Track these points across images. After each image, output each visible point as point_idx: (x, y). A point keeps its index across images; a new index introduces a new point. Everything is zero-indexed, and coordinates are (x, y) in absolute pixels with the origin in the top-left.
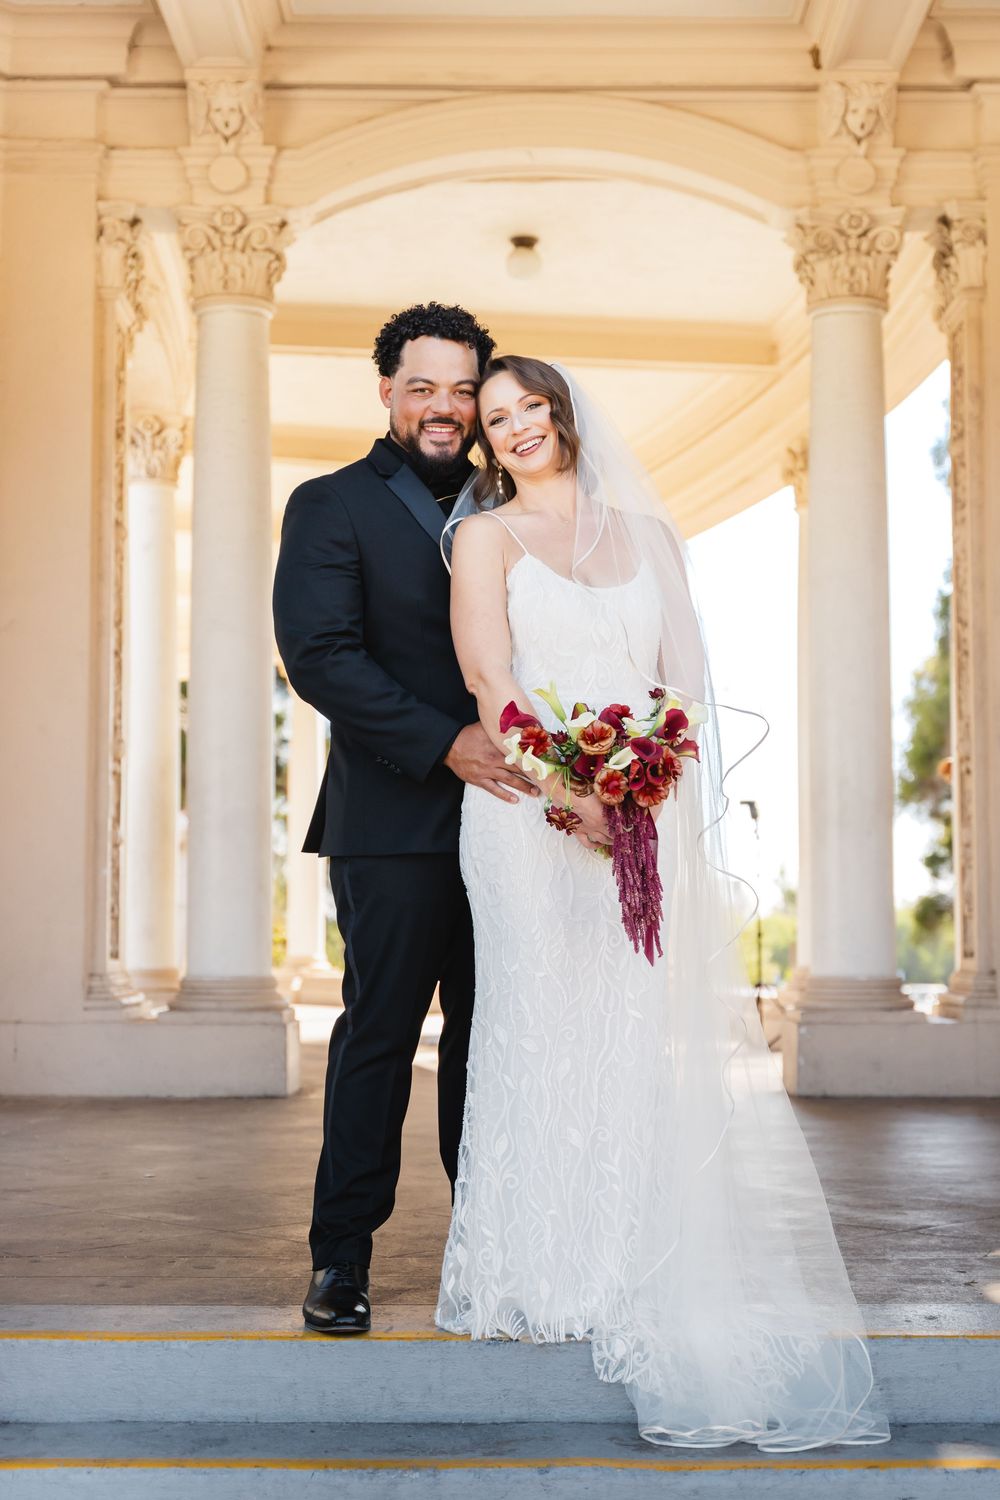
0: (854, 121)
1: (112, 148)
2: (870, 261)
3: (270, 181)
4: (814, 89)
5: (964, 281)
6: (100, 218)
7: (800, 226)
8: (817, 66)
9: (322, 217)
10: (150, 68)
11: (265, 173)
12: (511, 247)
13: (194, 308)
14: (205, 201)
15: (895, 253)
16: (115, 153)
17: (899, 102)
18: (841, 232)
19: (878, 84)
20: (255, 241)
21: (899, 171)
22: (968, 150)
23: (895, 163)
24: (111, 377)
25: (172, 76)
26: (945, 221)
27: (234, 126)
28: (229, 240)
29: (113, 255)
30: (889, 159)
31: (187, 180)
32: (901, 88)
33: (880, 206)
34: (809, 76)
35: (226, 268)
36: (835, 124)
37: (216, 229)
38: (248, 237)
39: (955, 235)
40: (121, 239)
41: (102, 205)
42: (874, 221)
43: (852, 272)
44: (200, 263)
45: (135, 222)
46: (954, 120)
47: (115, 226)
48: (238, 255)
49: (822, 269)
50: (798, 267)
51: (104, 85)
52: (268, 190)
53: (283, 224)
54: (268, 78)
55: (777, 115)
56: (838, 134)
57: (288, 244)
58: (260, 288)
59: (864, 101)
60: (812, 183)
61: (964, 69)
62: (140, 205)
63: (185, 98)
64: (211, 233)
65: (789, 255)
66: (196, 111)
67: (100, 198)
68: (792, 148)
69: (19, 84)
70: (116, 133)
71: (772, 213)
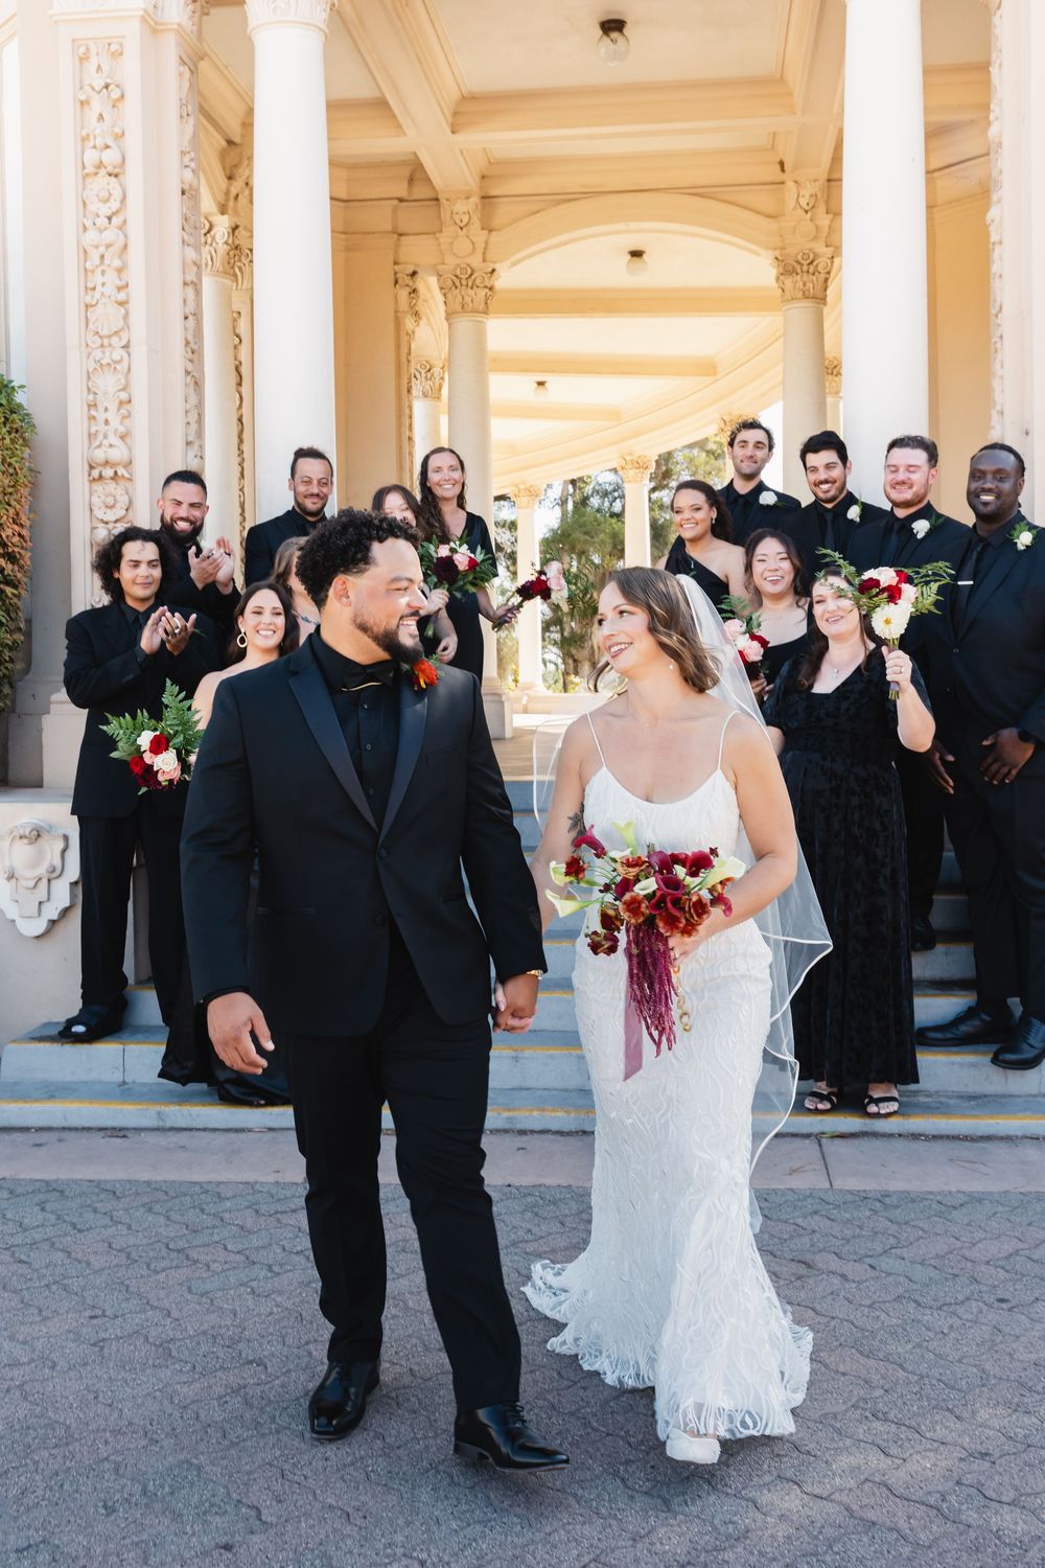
0: (803, 202)
1: (401, 235)
2: (815, 278)
3: (485, 249)
4: (783, 183)
6: (396, 273)
7: (777, 259)
8: (783, 170)
9: (514, 264)
10: (420, 192)
11: (483, 245)
12: (629, 257)
13: (447, 319)
14: (451, 262)
15: (829, 273)
16: (402, 238)
17: (828, 187)
18: (799, 263)
19: (816, 181)
20: (478, 282)
21: (830, 227)
23: (828, 222)
24: (404, 360)
25: (431, 195)
27: (465, 221)
28: (464, 282)
29: (403, 294)
30: (824, 221)
31: (441, 251)
32: (829, 180)
33: (820, 247)
34: (780, 177)
35: (463, 297)
36: (792, 203)
37: (457, 276)
38: (475, 280)
40: (407, 285)
41: (396, 267)
42: (816, 256)
43: (804, 284)
44: (449, 295)
45: (414, 273)
47: (404, 279)
48: (470, 291)
49: (789, 282)
50: (777, 279)
51: (396, 202)
52: (484, 254)
53: (494, 270)
54: (483, 194)
55: (764, 200)
56: (794, 208)
57: (497, 279)
58: (482, 307)
59: (808, 191)
60: (781, 236)
62: (417, 265)
63: (439, 206)
64: (454, 278)
65: (773, 273)
66: (445, 216)
67: (396, 263)
68: (769, 216)
69: (351, 204)
70: (403, 227)
71: (763, 252)
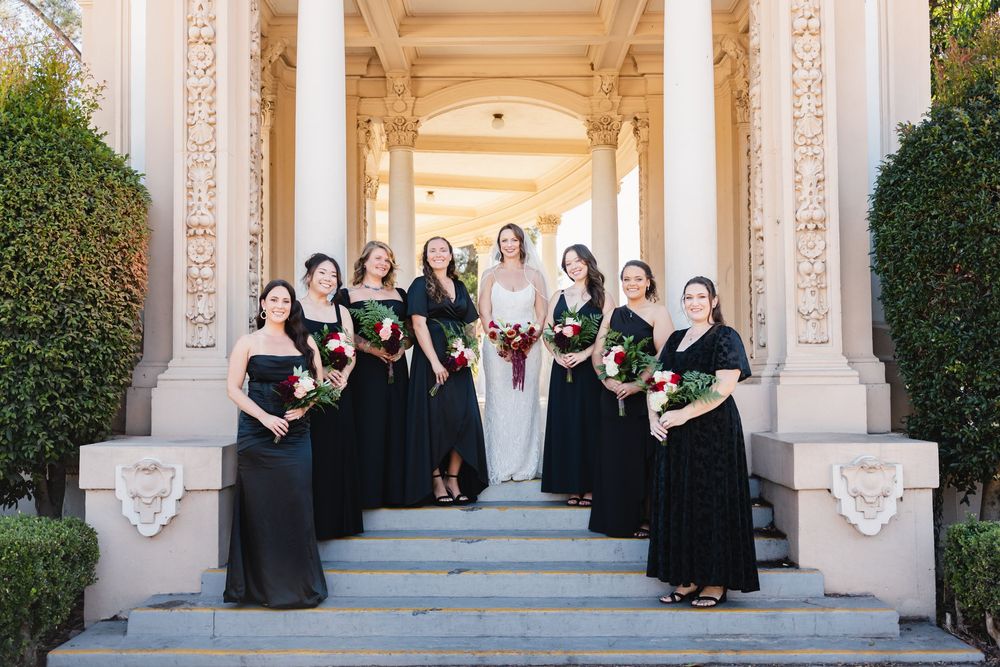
0: (605, 88)
2: (611, 133)
3: (414, 108)
4: (592, 76)
5: (642, 139)
6: (357, 120)
7: (588, 121)
8: (593, 69)
9: (430, 118)
10: (374, 72)
11: (412, 106)
12: (493, 118)
13: (388, 150)
14: (392, 115)
15: (619, 130)
16: (362, 99)
17: (619, 80)
18: (601, 123)
19: (612, 75)
20: (408, 128)
21: (620, 103)
22: (643, 96)
23: (619, 101)
24: (362, 173)
25: (380, 74)
26: (636, 119)
27: (402, 91)
28: (400, 128)
29: (362, 133)
30: (617, 99)
31: (386, 108)
32: (620, 76)
33: (614, 115)
34: (592, 73)
35: (399, 137)
36: (599, 88)
37: (396, 124)
38: (406, 126)
39: (639, 124)
40: (365, 128)
41: (358, 116)
42: (612, 120)
43: (605, 136)
44: (390, 135)
45: (369, 121)
46: (638, 87)
47: (363, 124)
48: (403, 133)
49: (595, 135)
50: (588, 133)
51: (359, 77)
52: (413, 111)
53: (418, 122)
54: (412, 75)
55: (580, 85)
56: (599, 91)
57: (419, 127)
58: (410, 143)
59: (608, 81)
60: (591, 107)
61: (641, 70)
62: (371, 116)
63: (386, 81)
64: (394, 125)
65: (585, 129)
66: (389, 86)
67: (358, 114)
68: (584, 96)
70: (363, 92)
71: (579, 116)
